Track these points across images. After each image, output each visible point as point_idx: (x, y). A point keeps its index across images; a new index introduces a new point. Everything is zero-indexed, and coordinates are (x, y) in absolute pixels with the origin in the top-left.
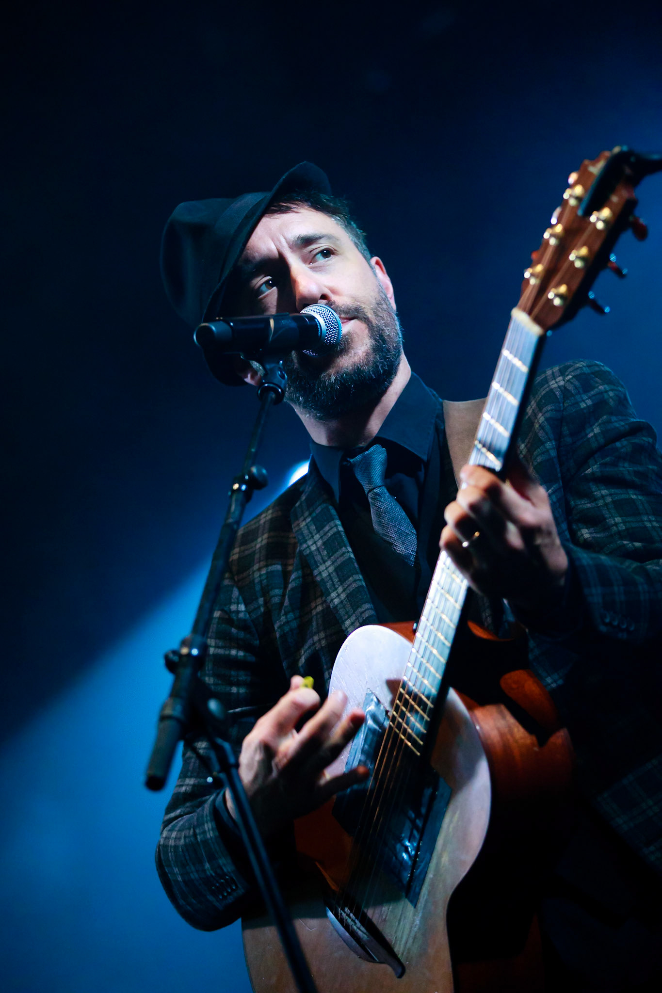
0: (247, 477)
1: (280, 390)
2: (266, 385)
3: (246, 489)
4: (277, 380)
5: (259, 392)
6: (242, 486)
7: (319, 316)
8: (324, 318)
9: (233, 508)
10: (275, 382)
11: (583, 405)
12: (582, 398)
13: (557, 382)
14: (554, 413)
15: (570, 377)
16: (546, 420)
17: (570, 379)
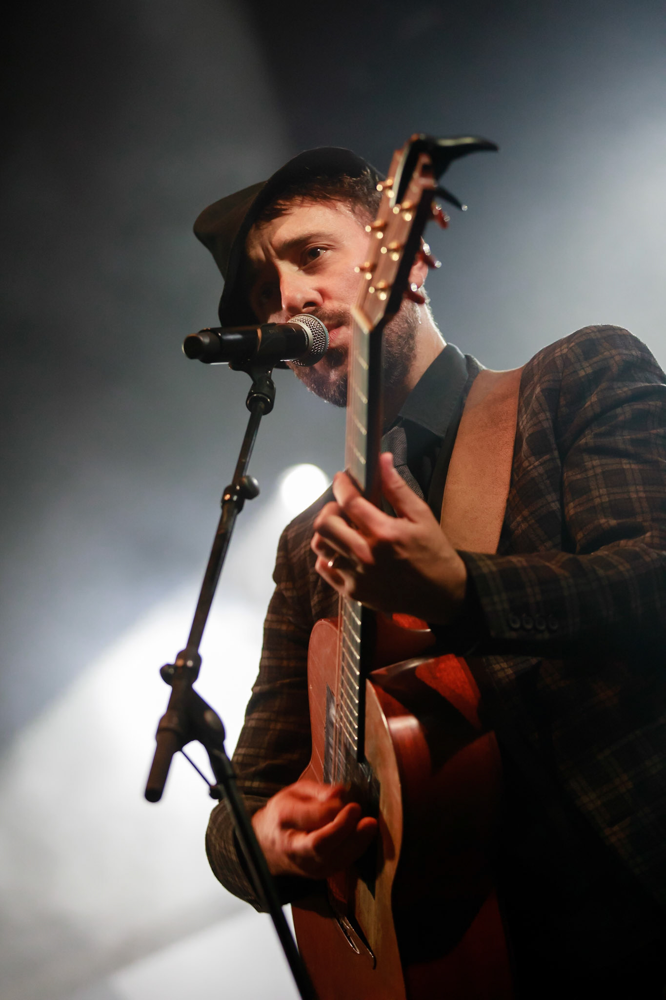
0: (238, 487)
1: (269, 400)
2: (255, 395)
3: (237, 499)
4: (266, 390)
5: (248, 402)
6: (233, 497)
7: (305, 325)
8: (310, 327)
9: (225, 519)
10: (264, 392)
11: (582, 373)
12: (582, 366)
13: (561, 351)
14: (552, 383)
15: (573, 344)
16: (542, 391)
17: (573, 346)
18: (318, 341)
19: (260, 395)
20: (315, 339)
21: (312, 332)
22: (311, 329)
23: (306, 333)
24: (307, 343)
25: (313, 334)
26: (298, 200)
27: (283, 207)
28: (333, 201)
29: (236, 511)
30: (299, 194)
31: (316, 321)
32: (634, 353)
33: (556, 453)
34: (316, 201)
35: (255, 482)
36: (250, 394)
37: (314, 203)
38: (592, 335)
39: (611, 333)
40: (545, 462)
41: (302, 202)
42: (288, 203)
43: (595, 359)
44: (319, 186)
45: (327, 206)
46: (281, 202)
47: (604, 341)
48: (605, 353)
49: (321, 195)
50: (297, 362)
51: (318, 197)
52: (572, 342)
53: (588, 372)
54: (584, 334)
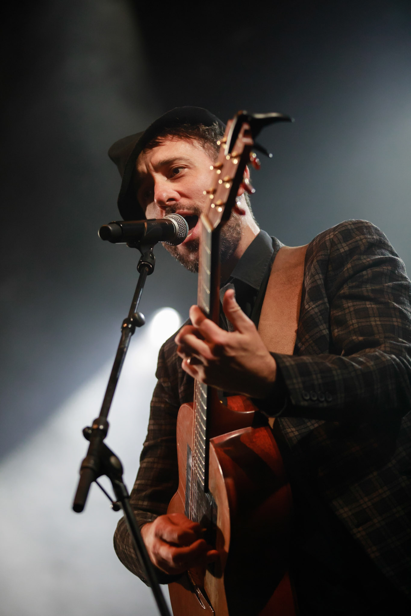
0: (132, 320)
1: (151, 266)
2: (143, 263)
3: (131, 327)
4: (149, 260)
5: (138, 267)
6: (129, 325)
7: (174, 220)
8: (177, 222)
9: (124, 339)
10: (148, 261)
11: (342, 250)
12: (342, 246)
13: (329, 236)
14: (323, 256)
15: (337, 232)
16: (317, 261)
17: (337, 234)
18: (182, 230)
19: (146, 263)
20: (180, 229)
21: (178, 224)
22: (178, 223)
23: (174, 225)
24: (175, 231)
25: (179, 226)
26: (170, 137)
27: (161, 141)
28: (192, 139)
29: (130, 334)
30: (171, 134)
31: (181, 218)
32: (375, 237)
33: (326, 300)
34: (181, 138)
35: (142, 316)
36: (140, 262)
37: (179, 140)
38: (349, 227)
39: (361, 225)
40: (319, 305)
41: (172, 138)
42: (163, 139)
43: (350, 242)
44: (183, 130)
45: (188, 142)
46: (159, 138)
47: (356, 230)
48: (357, 237)
49: (185, 135)
50: (168, 243)
51: (182, 136)
52: (336, 231)
53: (346, 250)
54: (344, 226)
